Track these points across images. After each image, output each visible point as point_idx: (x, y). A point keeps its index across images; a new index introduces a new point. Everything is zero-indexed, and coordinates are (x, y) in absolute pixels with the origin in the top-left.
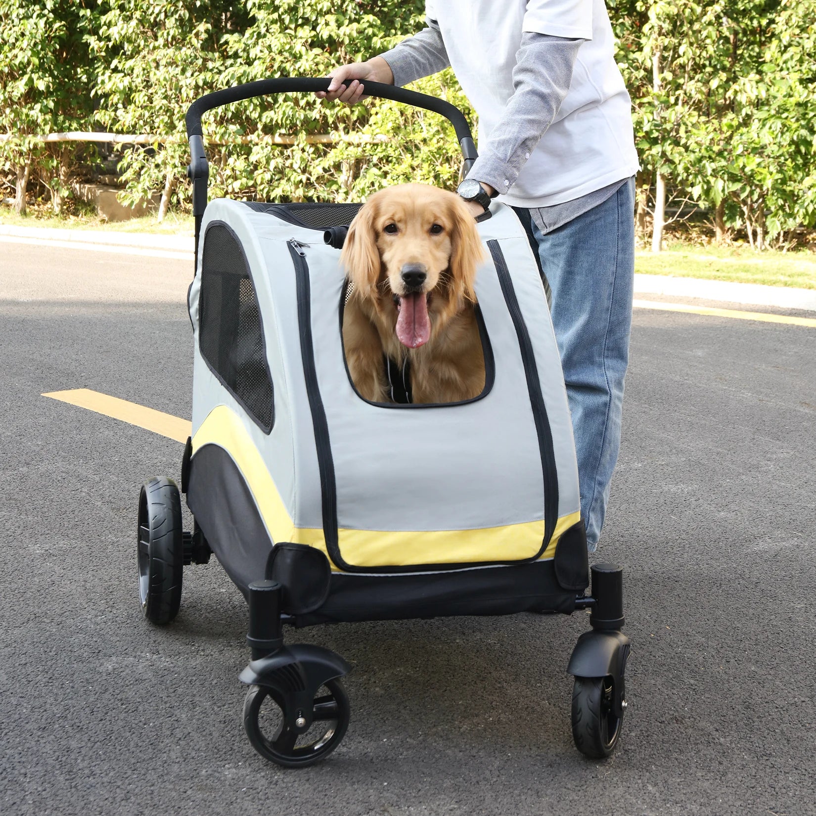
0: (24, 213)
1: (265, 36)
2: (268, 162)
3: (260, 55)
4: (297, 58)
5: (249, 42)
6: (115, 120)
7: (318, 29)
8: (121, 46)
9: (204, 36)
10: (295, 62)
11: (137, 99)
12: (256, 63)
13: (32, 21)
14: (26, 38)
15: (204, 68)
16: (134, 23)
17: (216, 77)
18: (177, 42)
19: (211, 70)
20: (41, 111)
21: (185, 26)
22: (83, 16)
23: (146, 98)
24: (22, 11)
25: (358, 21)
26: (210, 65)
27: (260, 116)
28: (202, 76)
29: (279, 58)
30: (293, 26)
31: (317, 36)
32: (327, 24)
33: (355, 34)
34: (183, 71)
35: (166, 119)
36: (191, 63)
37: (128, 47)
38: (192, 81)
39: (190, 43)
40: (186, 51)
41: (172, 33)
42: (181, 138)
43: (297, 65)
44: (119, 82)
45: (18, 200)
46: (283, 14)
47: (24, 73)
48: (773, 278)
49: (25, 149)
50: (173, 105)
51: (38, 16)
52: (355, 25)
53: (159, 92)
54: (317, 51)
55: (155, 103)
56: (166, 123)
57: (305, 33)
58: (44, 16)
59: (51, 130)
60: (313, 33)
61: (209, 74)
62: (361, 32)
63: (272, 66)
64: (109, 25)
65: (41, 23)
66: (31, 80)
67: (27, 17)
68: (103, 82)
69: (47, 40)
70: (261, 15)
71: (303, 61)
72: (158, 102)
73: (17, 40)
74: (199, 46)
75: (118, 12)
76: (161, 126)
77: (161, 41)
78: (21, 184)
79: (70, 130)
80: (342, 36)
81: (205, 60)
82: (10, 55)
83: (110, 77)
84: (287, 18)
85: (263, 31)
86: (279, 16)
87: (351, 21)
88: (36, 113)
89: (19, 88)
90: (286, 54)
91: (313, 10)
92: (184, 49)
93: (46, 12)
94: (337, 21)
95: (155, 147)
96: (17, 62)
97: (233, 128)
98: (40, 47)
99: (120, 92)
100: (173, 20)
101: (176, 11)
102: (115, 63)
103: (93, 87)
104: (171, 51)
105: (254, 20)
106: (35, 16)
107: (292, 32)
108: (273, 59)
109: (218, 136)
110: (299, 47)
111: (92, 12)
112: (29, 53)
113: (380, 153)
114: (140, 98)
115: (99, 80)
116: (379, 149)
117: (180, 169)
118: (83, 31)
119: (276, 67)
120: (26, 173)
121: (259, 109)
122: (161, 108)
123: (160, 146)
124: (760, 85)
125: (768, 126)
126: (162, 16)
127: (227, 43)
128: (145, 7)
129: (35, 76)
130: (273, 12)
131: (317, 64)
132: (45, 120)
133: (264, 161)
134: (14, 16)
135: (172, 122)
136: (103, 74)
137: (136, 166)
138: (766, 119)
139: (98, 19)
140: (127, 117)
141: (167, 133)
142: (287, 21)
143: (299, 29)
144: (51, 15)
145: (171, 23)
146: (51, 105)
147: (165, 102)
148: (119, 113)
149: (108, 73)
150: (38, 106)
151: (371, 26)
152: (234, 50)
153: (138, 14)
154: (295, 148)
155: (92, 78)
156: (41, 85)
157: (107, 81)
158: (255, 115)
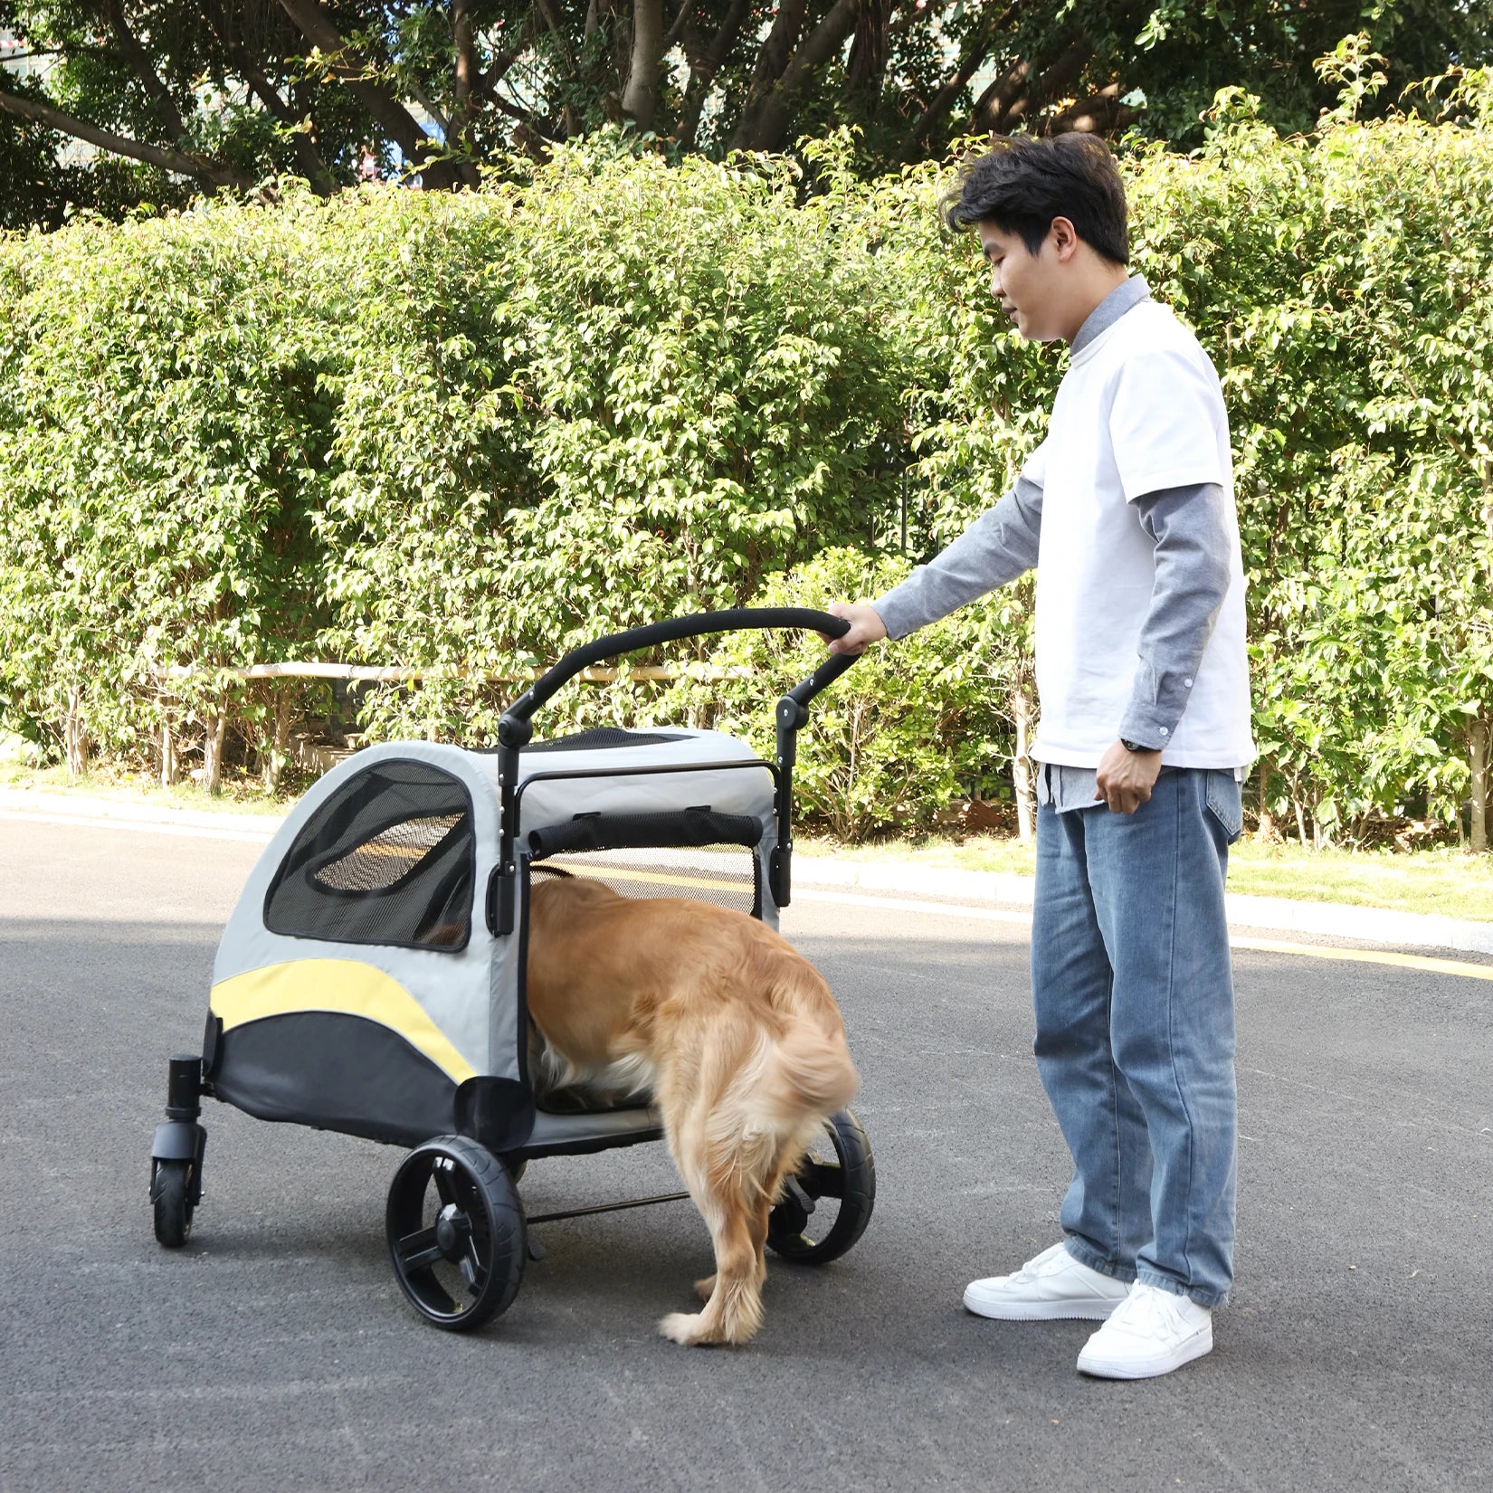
0: (216, 791)
1: (568, 511)
2: (573, 708)
3: (559, 541)
4: (615, 545)
5: (545, 521)
6: (349, 645)
7: (646, 502)
8: (358, 528)
9: (479, 512)
10: (613, 553)
11: (380, 610)
12: (555, 554)
13: (227, 488)
14: (218, 516)
15: (478, 562)
16: (377, 491)
17: (498, 575)
18: (439, 522)
19: (490, 565)
20: (241, 630)
21: (452, 497)
22: (305, 479)
23: (395, 609)
24: (213, 472)
25: (708, 489)
26: (488, 556)
27: (560, 639)
28: (475, 575)
29: (588, 546)
30: (610, 497)
31: (643, 512)
32: (661, 493)
33: (701, 509)
34: (449, 567)
35: (423, 641)
36: (460, 554)
37: (369, 528)
38: (460, 583)
39: (457, 522)
40: (452, 536)
41: (430, 507)
42: (445, 673)
43: (615, 558)
44: (357, 584)
45: (207, 771)
46: (595, 477)
47: (216, 569)
48: (1306, 888)
49: (215, 689)
50: (434, 619)
51: (237, 480)
52: (702, 495)
53: (412, 600)
54: (645, 535)
55: (405, 617)
56: (424, 648)
57: (629, 507)
58: (247, 479)
59: (257, 660)
60: (640, 507)
61: (486, 572)
62: (710, 506)
63: (577, 559)
64: (341, 495)
65: (241, 490)
66: (226, 580)
67: (221, 481)
68: (334, 584)
69: (249, 519)
70: (561, 479)
71: (624, 551)
72: (412, 615)
73: (205, 517)
74: (471, 527)
75: (353, 474)
76: (416, 652)
77: (415, 520)
78: (212, 747)
79: (285, 659)
80: (681, 512)
81: (480, 549)
82: (194, 542)
83: (344, 576)
84: (601, 485)
85: (566, 504)
86: (590, 481)
87: (696, 489)
88: (232, 631)
89: (208, 592)
90: (599, 541)
91: (640, 472)
92: (450, 531)
93: (248, 473)
94: (677, 489)
95: (411, 686)
96: (203, 552)
97: (522, 655)
98: (238, 528)
99: (358, 599)
100: (432, 487)
101: (437, 474)
102: (350, 552)
103: (321, 593)
104: (428, 537)
105: (551, 488)
106: (231, 479)
107: (610, 506)
108: (579, 548)
109: (500, 669)
110: (618, 531)
111: (318, 473)
112: (221, 538)
113: (736, 696)
114: (385, 608)
115: (328, 581)
116: (736, 688)
117: (444, 721)
118: (302, 503)
119: (582, 560)
120: (220, 728)
121: (559, 626)
122: (415, 624)
123: (418, 684)
124: (1311, 589)
125: (1318, 654)
126: (418, 481)
127: (512, 522)
128: (392, 466)
129: (233, 575)
130: (581, 475)
131: (644, 556)
132: (246, 643)
133: (567, 709)
134: (200, 480)
135: (432, 647)
136: (336, 570)
137: (381, 714)
138: (1316, 642)
139: (326, 484)
140: (367, 640)
141: (424, 664)
142: (601, 489)
143: (620, 501)
144: (256, 479)
145: (428, 491)
146: (257, 620)
147: (421, 615)
148: (358, 632)
149: (342, 569)
150: (236, 622)
151: (729, 496)
152: (522, 533)
153: (382, 477)
154: (614, 687)
155: (318, 577)
156: (240, 588)
157: (339, 581)
158: (553, 635)
